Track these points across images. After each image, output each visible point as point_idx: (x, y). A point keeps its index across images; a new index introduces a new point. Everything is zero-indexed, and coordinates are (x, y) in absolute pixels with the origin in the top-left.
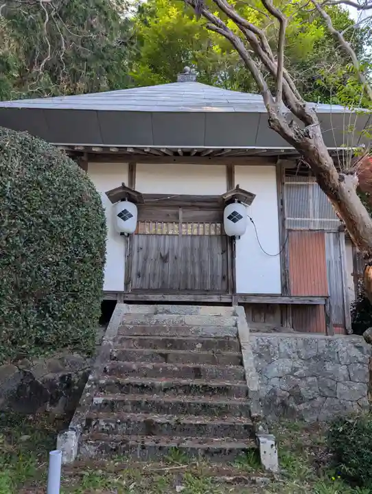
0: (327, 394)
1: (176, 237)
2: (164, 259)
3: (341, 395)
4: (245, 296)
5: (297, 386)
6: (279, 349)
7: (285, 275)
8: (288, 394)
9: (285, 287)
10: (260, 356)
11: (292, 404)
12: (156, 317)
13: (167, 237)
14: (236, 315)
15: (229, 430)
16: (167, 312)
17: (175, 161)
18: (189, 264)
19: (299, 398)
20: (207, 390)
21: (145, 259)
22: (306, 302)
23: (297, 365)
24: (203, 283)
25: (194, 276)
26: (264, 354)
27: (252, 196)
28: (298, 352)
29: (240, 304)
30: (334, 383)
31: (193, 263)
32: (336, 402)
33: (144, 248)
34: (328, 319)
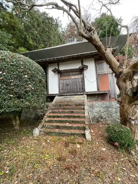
0: (110, 116)
1: (70, 80)
2: (68, 85)
3: (114, 117)
4: (87, 92)
5: (101, 115)
6: (96, 105)
7: (98, 86)
8: (99, 117)
9: (98, 89)
10: (90, 107)
11: (100, 119)
12: (64, 99)
13: (68, 80)
14: (84, 97)
15: (79, 128)
16: (67, 98)
17: (68, 61)
18: (74, 86)
19: (102, 118)
20: (74, 117)
21: (63, 86)
22: (103, 93)
23: (101, 109)
24: (77, 90)
25: (75, 89)
26: (92, 107)
27: (87, 66)
28: (101, 106)
29: (86, 94)
30: (111, 113)
31: (74, 85)
32: (112, 118)
33: (63, 83)
34: (110, 97)
